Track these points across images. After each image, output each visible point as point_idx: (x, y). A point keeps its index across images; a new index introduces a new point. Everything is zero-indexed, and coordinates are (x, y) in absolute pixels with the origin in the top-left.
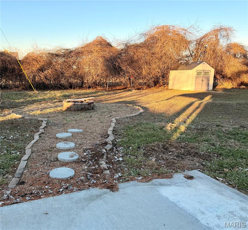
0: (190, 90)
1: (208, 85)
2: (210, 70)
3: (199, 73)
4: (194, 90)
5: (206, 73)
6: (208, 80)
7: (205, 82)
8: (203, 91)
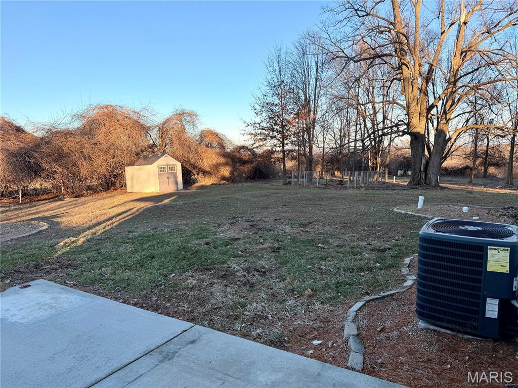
0: (154, 192)
1: (176, 183)
2: (175, 165)
3: (162, 169)
4: (159, 191)
5: (172, 168)
6: (175, 177)
7: (171, 180)
8: (171, 192)
